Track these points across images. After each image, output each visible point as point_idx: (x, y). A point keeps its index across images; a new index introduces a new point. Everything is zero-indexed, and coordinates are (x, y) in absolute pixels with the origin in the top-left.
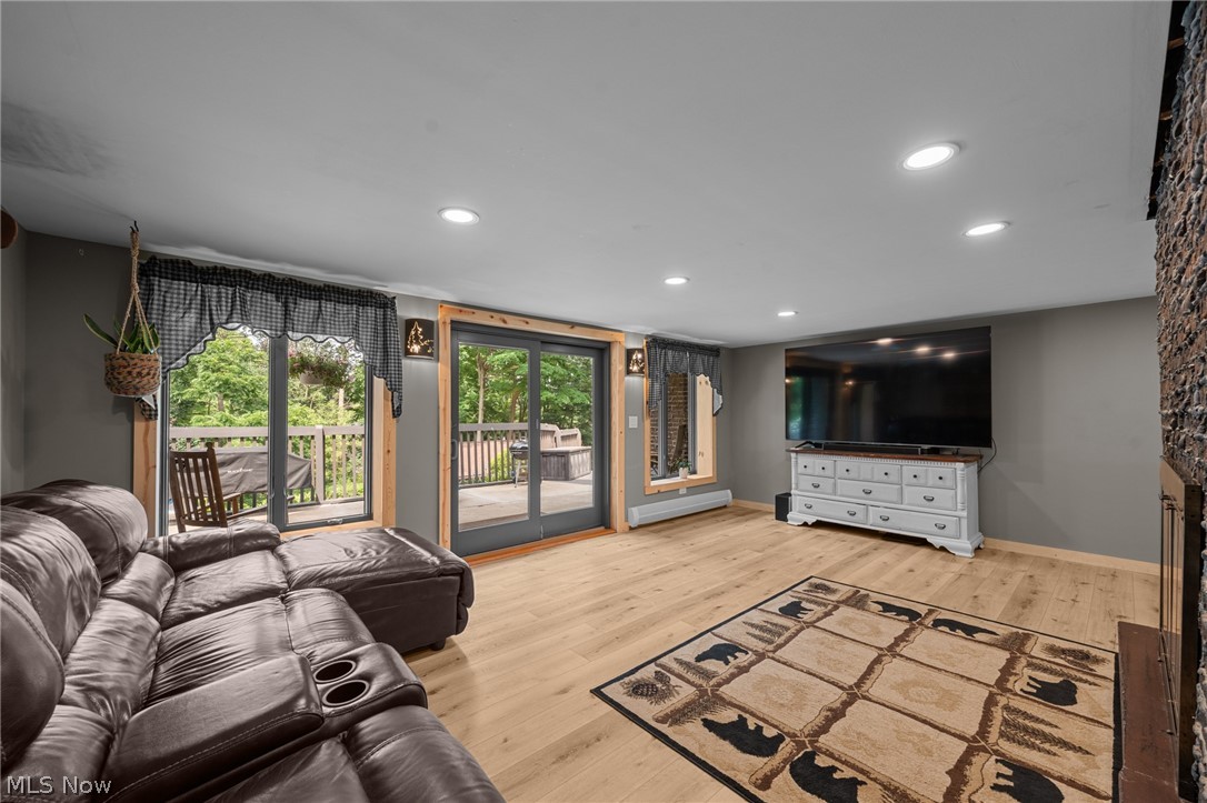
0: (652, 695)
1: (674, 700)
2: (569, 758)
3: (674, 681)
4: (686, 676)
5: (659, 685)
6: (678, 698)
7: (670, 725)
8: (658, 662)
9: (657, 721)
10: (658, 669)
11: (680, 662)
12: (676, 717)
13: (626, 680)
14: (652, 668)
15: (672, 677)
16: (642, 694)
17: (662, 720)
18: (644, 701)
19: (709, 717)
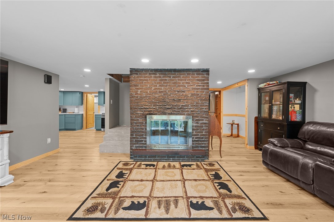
0: (242, 206)
1: (235, 201)
2: (279, 203)
3: (230, 207)
4: (224, 206)
5: (237, 208)
6: (233, 201)
7: (242, 196)
8: (230, 217)
9: (245, 199)
10: (233, 214)
11: (221, 212)
12: (239, 197)
13: (250, 216)
14: (235, 215)
15: (230, 208)
16: (246, 208)
17: (243, 198)
18: (247, 205)
19: (229, 193)
